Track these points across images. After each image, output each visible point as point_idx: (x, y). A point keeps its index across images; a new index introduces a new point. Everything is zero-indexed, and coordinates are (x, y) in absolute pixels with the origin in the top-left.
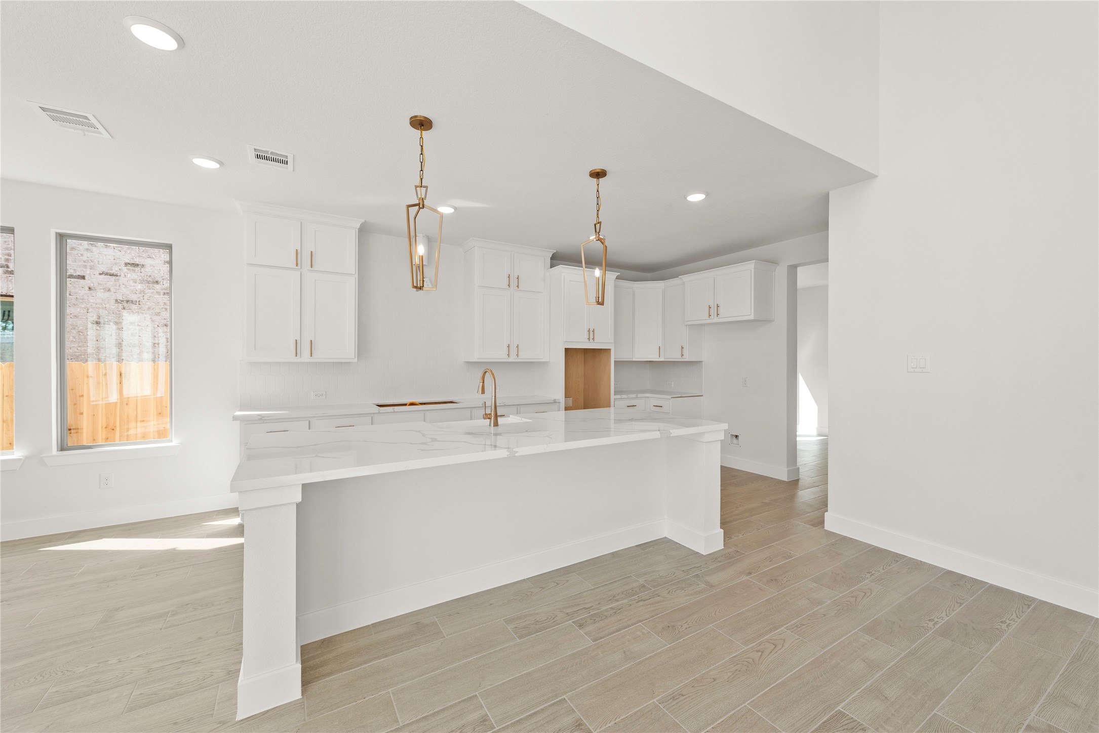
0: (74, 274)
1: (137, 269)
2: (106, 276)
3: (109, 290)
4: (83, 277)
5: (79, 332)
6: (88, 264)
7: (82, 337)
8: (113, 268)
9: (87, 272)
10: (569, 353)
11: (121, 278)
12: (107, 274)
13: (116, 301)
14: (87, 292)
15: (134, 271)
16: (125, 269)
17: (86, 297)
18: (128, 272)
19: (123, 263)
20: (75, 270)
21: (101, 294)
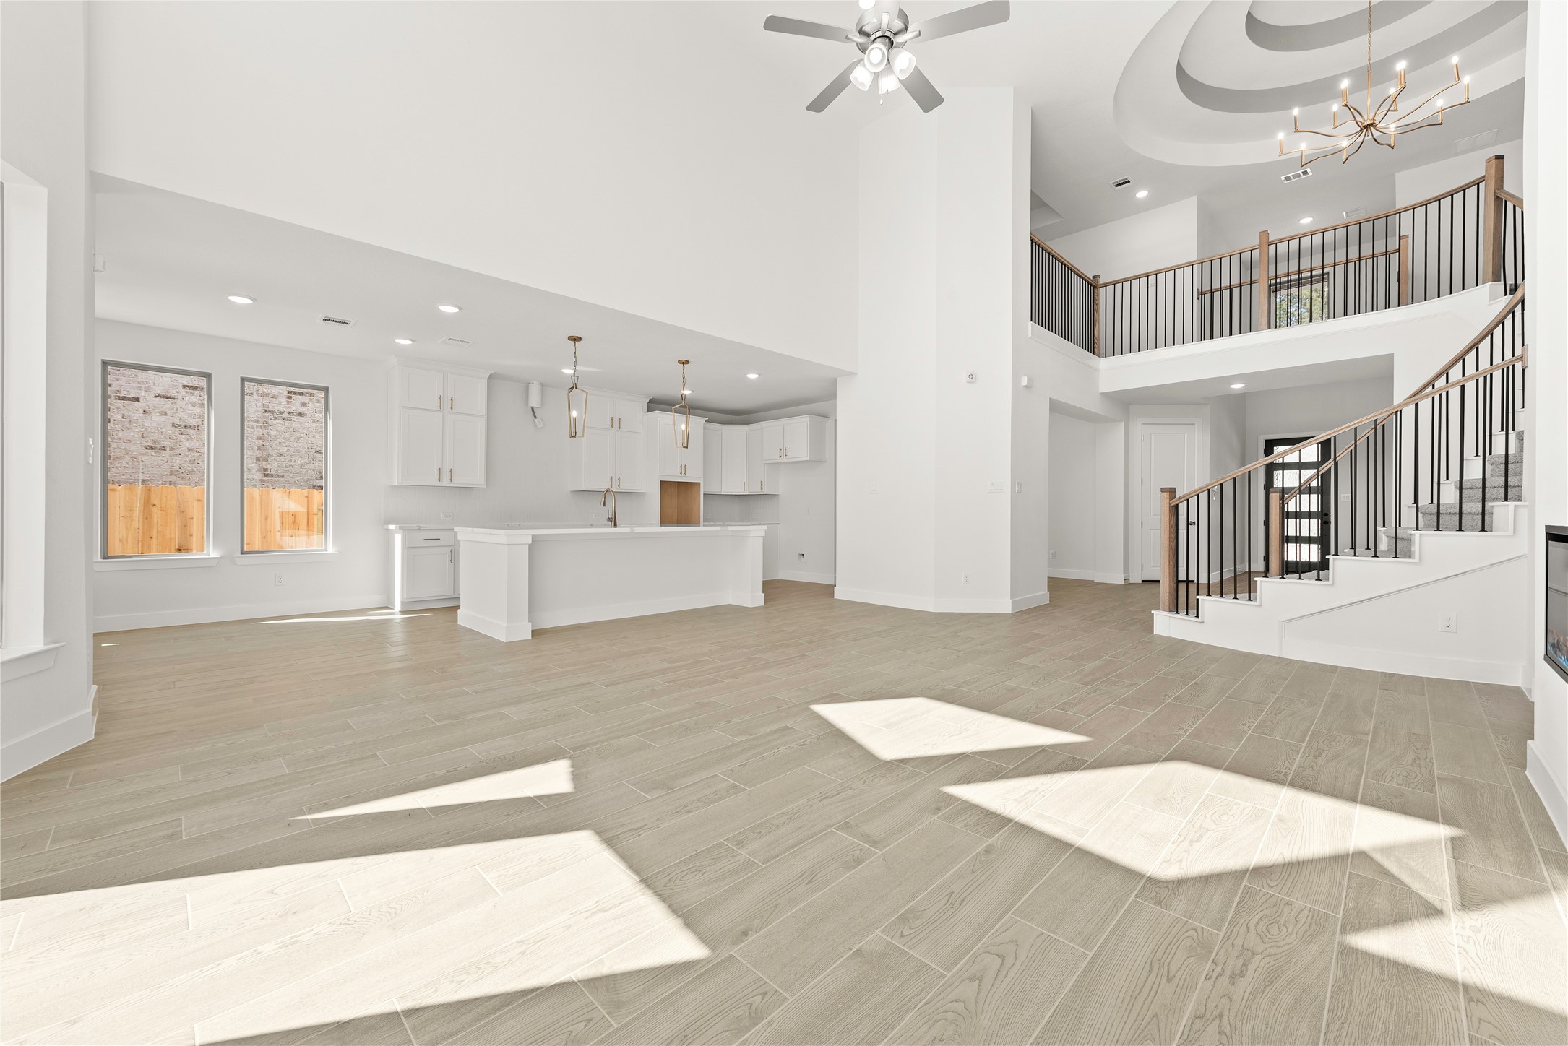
0: (128, 396)
1: (195, 392)
2: (163, 399)
3: (166, 414)
4: (138, 400)
5: (133, 457)
6: (143, 386)
7: (136, 463)
8: (171, 390)
9: (142, 394)
10: (664, 484)
11: (178, 401)
12: (163, 397)
13: (173, 425)
14: (141, 415)
15: (193, 394)
16: (183, 392)
17: (140, 421)
18: (187, 395)
19: (181, 385)
20: (128, 391)
21: (156, 418)
